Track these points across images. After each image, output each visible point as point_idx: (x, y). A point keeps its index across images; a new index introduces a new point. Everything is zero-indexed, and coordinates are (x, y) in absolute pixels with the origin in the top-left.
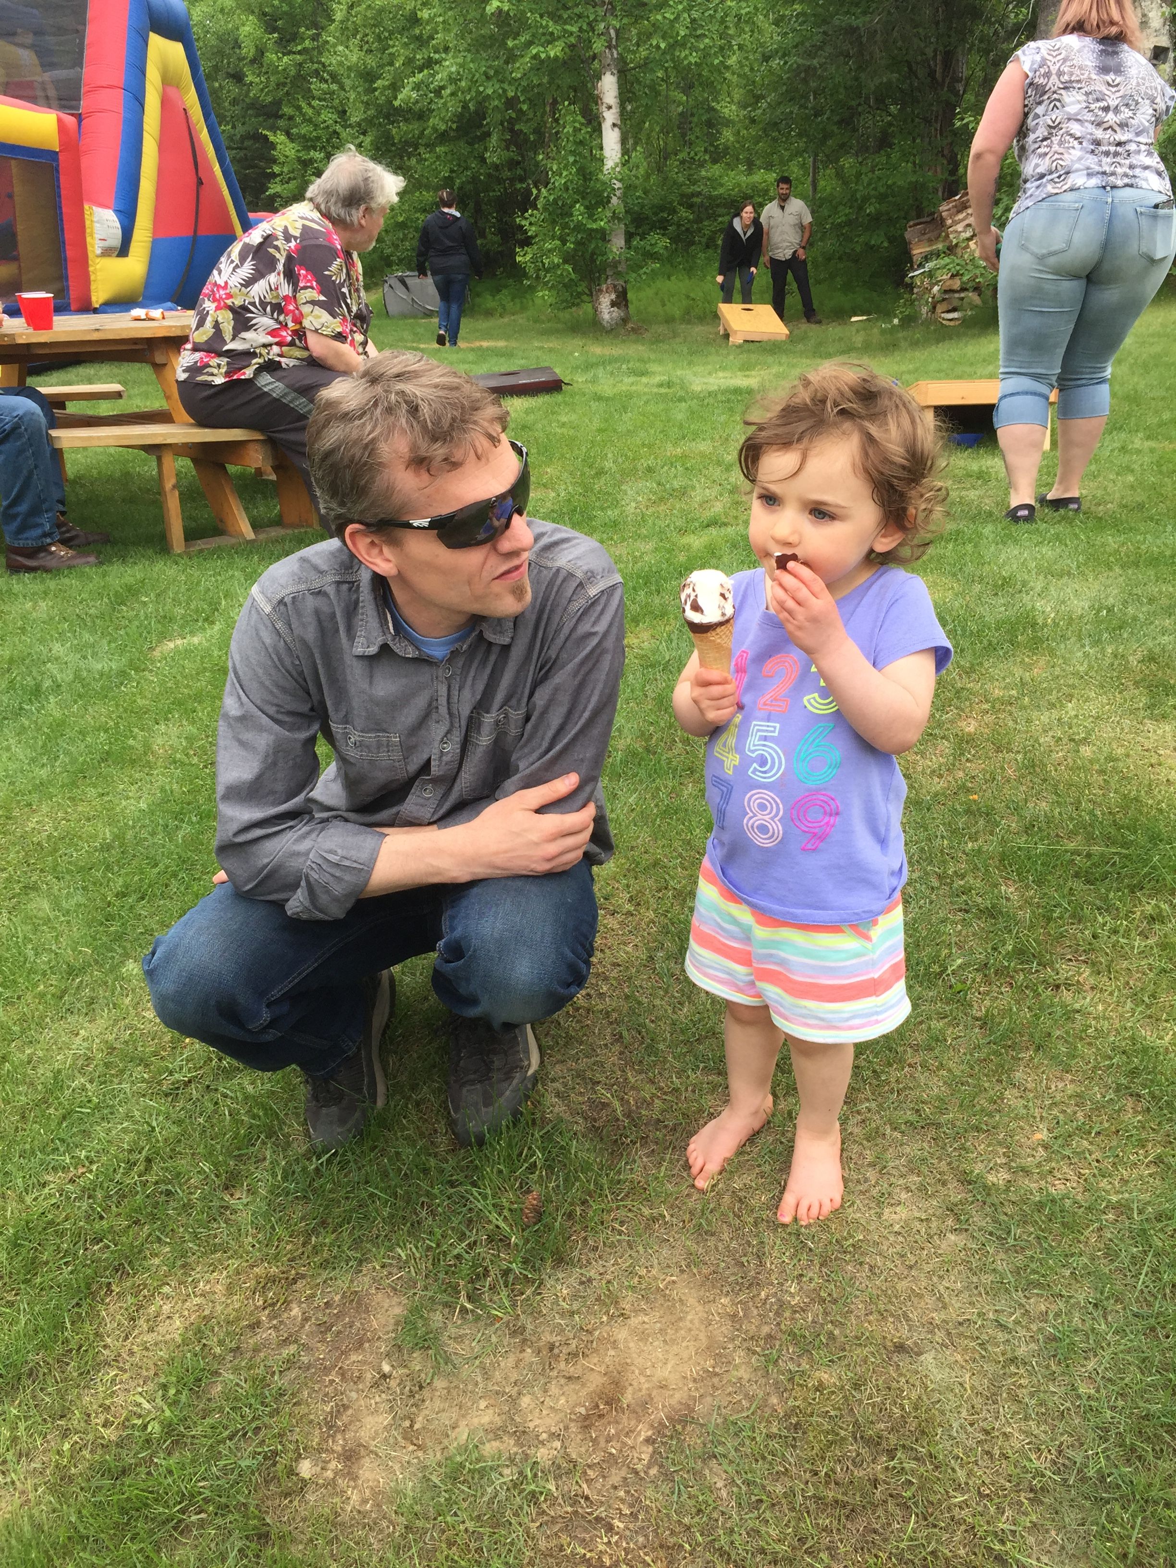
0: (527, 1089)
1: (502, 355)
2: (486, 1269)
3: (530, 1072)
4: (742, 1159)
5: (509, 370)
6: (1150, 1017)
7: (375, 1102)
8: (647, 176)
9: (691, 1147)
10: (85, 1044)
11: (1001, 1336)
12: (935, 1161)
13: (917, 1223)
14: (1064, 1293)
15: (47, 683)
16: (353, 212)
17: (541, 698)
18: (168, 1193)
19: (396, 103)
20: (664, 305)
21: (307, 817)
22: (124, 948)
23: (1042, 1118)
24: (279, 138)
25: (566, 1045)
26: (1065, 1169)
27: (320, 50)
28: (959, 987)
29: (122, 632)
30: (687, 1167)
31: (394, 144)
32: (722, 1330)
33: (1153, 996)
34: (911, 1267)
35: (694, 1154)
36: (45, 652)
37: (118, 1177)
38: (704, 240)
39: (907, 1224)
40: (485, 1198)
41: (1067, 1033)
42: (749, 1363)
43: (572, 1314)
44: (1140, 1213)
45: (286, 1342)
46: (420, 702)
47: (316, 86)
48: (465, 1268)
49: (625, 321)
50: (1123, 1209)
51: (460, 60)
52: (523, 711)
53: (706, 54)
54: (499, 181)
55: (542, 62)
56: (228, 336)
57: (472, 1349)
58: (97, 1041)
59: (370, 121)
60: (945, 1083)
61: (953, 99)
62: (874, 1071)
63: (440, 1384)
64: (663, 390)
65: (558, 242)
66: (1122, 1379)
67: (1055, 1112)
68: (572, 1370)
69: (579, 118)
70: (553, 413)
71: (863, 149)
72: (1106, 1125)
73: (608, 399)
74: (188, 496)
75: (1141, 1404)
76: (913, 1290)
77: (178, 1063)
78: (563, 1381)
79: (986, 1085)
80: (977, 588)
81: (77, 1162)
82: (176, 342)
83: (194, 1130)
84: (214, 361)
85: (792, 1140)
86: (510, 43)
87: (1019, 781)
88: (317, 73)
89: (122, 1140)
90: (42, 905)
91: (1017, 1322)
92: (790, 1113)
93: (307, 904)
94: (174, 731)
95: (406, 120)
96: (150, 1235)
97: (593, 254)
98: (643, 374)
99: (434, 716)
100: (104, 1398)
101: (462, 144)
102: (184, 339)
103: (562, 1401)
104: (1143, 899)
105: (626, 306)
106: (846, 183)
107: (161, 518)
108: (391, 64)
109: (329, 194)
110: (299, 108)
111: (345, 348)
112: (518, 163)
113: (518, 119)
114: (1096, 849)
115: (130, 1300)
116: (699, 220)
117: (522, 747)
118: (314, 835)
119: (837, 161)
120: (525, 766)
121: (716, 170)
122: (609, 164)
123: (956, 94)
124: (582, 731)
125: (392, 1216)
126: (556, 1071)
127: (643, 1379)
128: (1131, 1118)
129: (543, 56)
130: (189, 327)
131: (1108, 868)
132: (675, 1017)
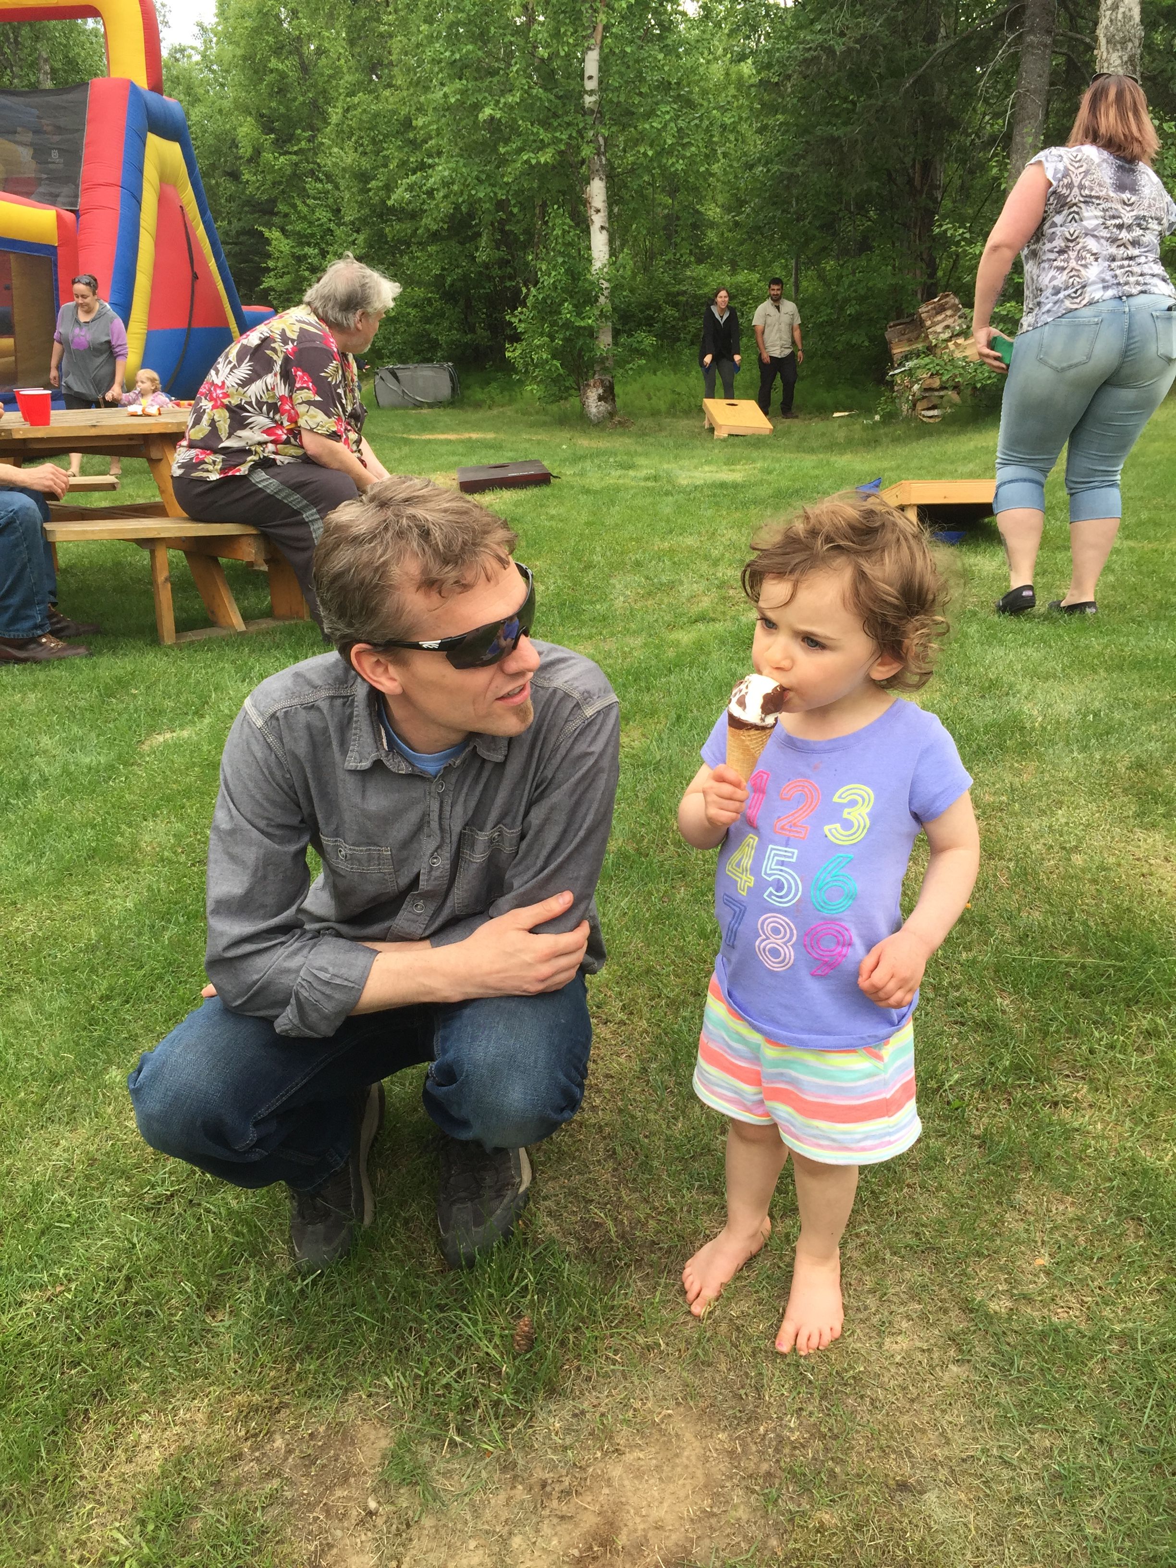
0: (519, 1208)
1: (492, 447)
2: (476, 1400)
3: (522, 1189)
4: (739, 1284)
5: (498, 463)
6: (1149, 1137)
7: (362, 1220)
8: (634, 276)
9: (687, 1271)
10: (66, 1155)
11: (1006, 1474)
12: (936, 1288)
13: (919, 1354)
14: (1069, 1428)
15: (34, 777)
16: (350, 316)
17: (537, 816)
18: (148, 1314)
19: (390, 203)
20: (650, 399)
21: (298, 932)
22: (107, 1054)
23: (1043, 1242)
24: (274, 234)
25: (559, 1161)
26: (1068, 1296)
27: (316, 151)
28: (957, 1103)
29: (111, 725)
30: (683, 1292)
31: (386, 243)
32: (720, 1467)
33: (1151, 1115)
34: (912, 1401)
35: (691, 1278)
36: (33, 744)
37: (97, 1297)
38: (689, 337)
39: (908, 1355)
40: (475, 1323)
41: (1066, 1153)
42: (748, 1502)
43: (565, 1448)
44: (1144, 1343)
45: (269, 1476)
46: (413, 817)
47: (311, 185)
48: (455, 1397)
49: (612, 414)
50: (1126, 1338)
51: (452, 165)
52: (518, 830)
53: (692, 162)
54: (490, 278)
55: (532, 167)
56: (223, 434)
57: (462, 1485)
58: (78, 1151)
59: (364, 221)
60: (944, 1205)
61: (931, 206)
62: (873, 1192)
63: (428, 1522)
64: (650, 484)
65: (546, 339)
66: (1129, 1519)
67: (1057, 1235)
68: (564, 1509)
69: (568, 221)
70: (541, 506)
71: (844, 252)
72: (1108, 1250)
73: (596, 492)
74: (180, 586)
75: (1149, 1545)
76: (915, 1425)
77: (160, 1175)
78: (555, 1521)
79: (986, 1207)
80: (964, 689)
81: (55, 1280)
82: (172, 439)
83: (177, 1247)
84: (210, 458)
85: (791, 1265)
86: (502, 150)
87: (1010, 889)
88: (312, 173)
89: (102, 1258)
90: (23, 1008)
91: (1022, 1459)
92: (787, 1235)
93: (296, 1021)
94: (162, 827)
95: (399, 220)
96: (129, 1358)
97: (581, 350)
98: (631, 467)
99: (426, 830)
100: (80, 1533)
101: (453, 243)
102: (180, 436)
103: (555, 1542)
104: (1139, 1014)
105: (613, 400)
106: (827, 284)
107: (152, 608)
108: (385, 166)
109: (326, 299)
110: (294, 206)
111: (340, 446)
112: (508, 262)
113: (507, 221)
114: (1089, 960)
115: (108, 1428)
116: (684, 318)
117: (515, 866)
118: (305, 951)
119: (819, 264)
120: (520, 884)
121: (700, 270)
122: (597, 265)
123: (935, 201)
124: (577, 849)
125: (379, 1341)
126: (549, 1188)
127: (638, 1520)
128: (1133, 1243)
129: (534, 162)
130: (185, 423)
131: (1102, 981)
132: (669, 1132)
